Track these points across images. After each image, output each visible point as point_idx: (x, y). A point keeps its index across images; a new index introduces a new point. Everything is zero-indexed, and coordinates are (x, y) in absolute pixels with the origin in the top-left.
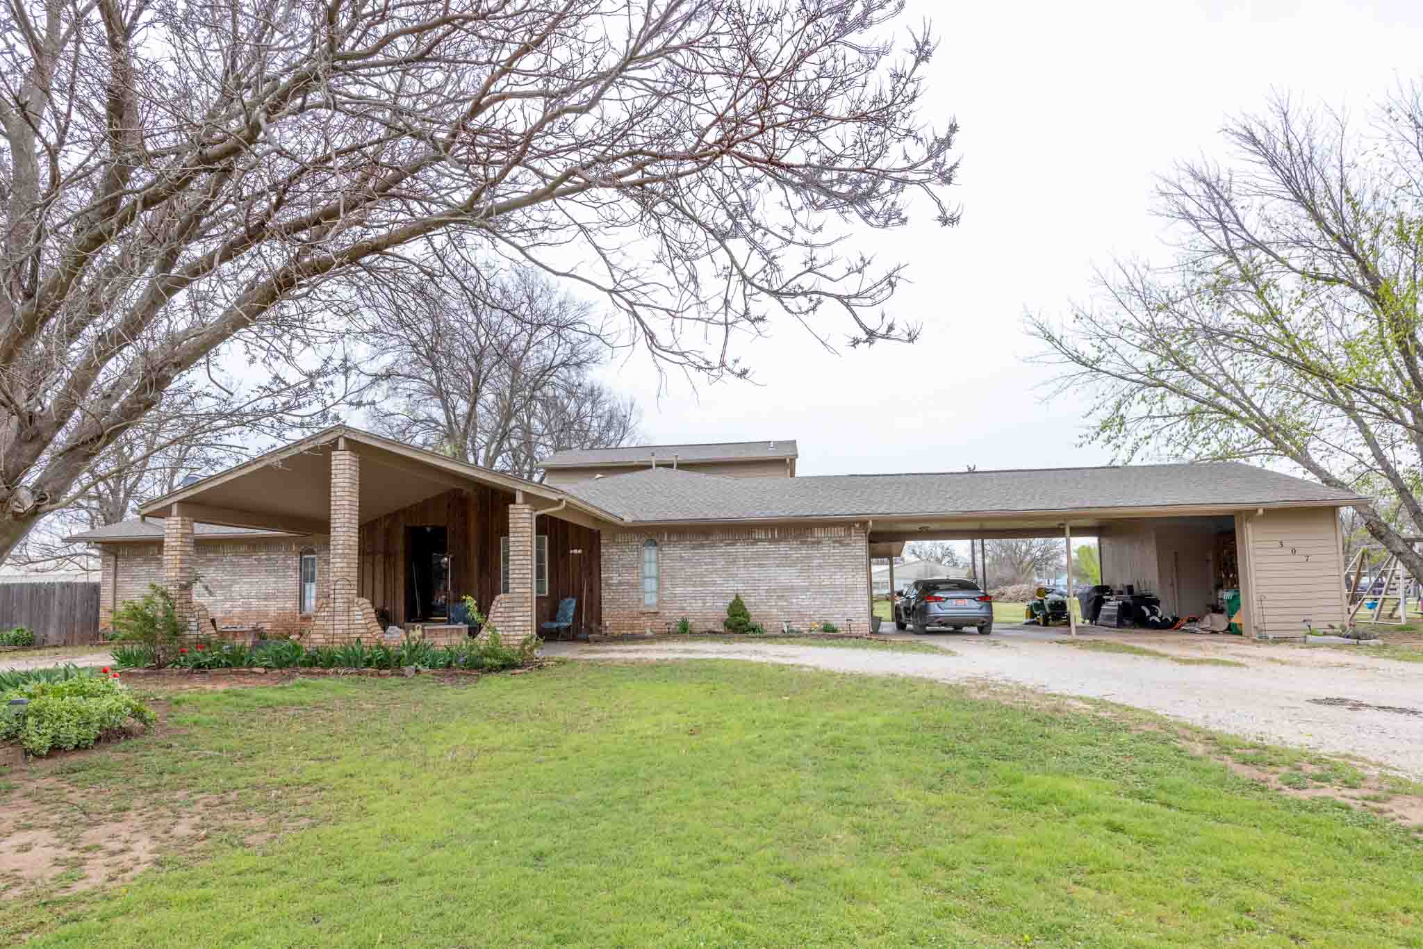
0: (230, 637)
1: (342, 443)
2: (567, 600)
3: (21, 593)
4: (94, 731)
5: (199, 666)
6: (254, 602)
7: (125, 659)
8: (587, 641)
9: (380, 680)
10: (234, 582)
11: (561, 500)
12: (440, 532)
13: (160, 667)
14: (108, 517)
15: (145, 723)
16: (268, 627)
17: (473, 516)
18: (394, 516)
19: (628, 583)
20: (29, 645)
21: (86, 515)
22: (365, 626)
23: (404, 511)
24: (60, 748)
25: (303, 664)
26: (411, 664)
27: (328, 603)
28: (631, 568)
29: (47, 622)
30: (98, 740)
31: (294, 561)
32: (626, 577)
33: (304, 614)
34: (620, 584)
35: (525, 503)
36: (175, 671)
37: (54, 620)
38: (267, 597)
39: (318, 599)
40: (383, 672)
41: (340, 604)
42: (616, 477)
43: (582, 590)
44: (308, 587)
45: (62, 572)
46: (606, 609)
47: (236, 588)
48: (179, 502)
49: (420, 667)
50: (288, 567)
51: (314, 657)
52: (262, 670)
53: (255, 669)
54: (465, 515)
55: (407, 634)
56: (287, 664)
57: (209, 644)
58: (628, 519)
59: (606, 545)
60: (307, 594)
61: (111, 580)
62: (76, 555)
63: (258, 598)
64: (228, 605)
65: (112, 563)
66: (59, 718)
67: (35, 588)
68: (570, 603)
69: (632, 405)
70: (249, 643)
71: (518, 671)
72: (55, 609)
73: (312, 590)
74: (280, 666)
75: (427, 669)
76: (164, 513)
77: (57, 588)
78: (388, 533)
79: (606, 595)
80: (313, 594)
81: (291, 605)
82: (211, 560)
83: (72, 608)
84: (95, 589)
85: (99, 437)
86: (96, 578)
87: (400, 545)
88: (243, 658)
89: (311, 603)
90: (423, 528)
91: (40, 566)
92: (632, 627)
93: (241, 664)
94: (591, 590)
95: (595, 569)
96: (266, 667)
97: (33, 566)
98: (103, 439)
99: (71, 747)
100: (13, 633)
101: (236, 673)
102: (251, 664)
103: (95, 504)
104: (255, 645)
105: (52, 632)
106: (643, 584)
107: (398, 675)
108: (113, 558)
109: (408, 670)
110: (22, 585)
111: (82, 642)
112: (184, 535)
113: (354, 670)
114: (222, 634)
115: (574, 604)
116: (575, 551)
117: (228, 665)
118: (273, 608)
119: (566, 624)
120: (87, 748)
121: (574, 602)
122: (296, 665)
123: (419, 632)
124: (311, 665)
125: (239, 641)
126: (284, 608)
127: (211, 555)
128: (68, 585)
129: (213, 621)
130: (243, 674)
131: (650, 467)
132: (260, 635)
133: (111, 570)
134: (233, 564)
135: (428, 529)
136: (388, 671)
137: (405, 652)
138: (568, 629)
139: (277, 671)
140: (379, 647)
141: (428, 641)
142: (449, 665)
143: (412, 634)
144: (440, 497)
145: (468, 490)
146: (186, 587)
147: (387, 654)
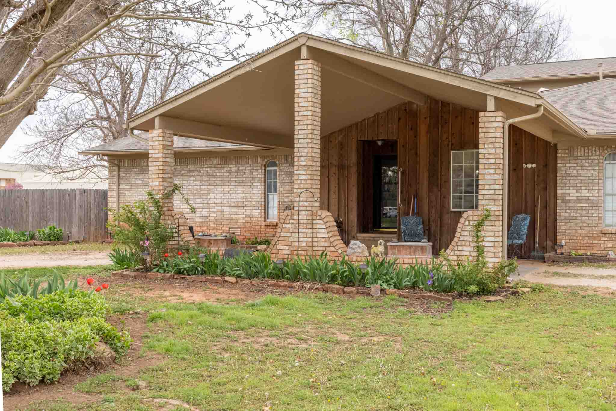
0: (206, 244)
1: (304, 52)
2: (520, 216)
3: (52, 198)
4: (59, 364)
5: (179, 272)
6: (227, 210)
7: (121, 261)
8: (543, 260)
9: (345, 298)
10: (210, 191)
11: (539, 106)
12: (391, 145)
13: (148, 270)
14: (116, 135)
15: (116, 351)
16: (238, 232)
17: (423, 129)
18: (346, 130)
19: (587, 200)
20: (58, 240)
21: (100, 133)
22: (328, 240)
23: (356, 124)
24: (24, 383)
25: (271, 276)
26: (376, 282)
27: (292, 215)
28: (589, 184)
29: (71, 222)
30: (64, 373)
31: (259, 173)
32: (585, 193)
33: (268, 221)
34: (579, 200)
35: (497, 109)
36: (159, 276)
37: (76, 220)
38: (237, 205)
39: (279, 208)
40: (347, 289)
41: (304, 218)
42: (562, 89)
43: (535, 206)
44: (271, 197)
45: (85, 180)
46: (562, 227)
47: (211, 196)
48: (160, 115)
49: (385, 286)
50: (254, 179)
51: (281, 270)
52: (233, 280)
53: (227, 278)
54: (414, 129)
55: (369, 248)
56: (256, 275)
57: (188, 250)
58: (592, 131)
59: (563, 158)
60: (270, 205)
61: (115, 188)
62: (94, 166)
63: (230, 206)
64: (205, 212)
65: (116, 173)
66: (25, 347)
67: (62, 193)
68: (524, 219)
69: (561, 22)
70: (222, 251)
71: (493, 298)
72: (76, 212)
73: (274, 199)
74: (250, 277)
75: (391, 290)
76: (147, 126)
77: (77, 193)
78: (342, 146)
79: (562, 212)
80: (276, 204)
81: (257, 213)
82: (191, 171)
83: (88, 211)
84: (104, 194)
85: (42, 12)
86: (104, 186)
87: (353, 158)
88: (216, 266)
89: (274, 213)
90: (374, 142)
91: (70, 175)
92: (591, 247)
93: (215, 272)
94: (545, 207)
95: (551, 185)
96: (238, 277)
97: (65, 175)
98: (47, 15)
99: (35, 382)
100: (47, 230)
101: (211, 281)
102: (224, 274)
103: (105, 124)
104: (228, 254)
105: (75, 230)
106: (604, 202)
107: (364, 293)
108: (116, 168)
109: (374, 289)
110: (52, 190)
111: (96, 240)
112: (165, 147)
113: (319, 286)
114: (199, 241)
115: (528, 221)
116: (529, 166)
117: (204, 272)
118: (242, 215)
119: (520, 242)
120: (52, 383)
121: (529, 218)
122: (264, 277)
123: (380, 249)
124: (278, 277)
125: (213, 249)
126: (251, 217)
127: (191, 167)
128: (85, 191)
129: (191, 229)
130: (217, 282)
131: (596, 78)
132: (231, 241)
133: (116, 179)
134: (209, 175)
135: (379, 143)
136: (354, 289)
137: (370, 270)
138: (520, 246)
139: (247, 281)
140: (343, 263)
141: (390, 258)
142: (414, 286)
143: (374, 249)
144: (389, 111)
145: (419, 103)
146: (168, 196)
147: (352, 270)
